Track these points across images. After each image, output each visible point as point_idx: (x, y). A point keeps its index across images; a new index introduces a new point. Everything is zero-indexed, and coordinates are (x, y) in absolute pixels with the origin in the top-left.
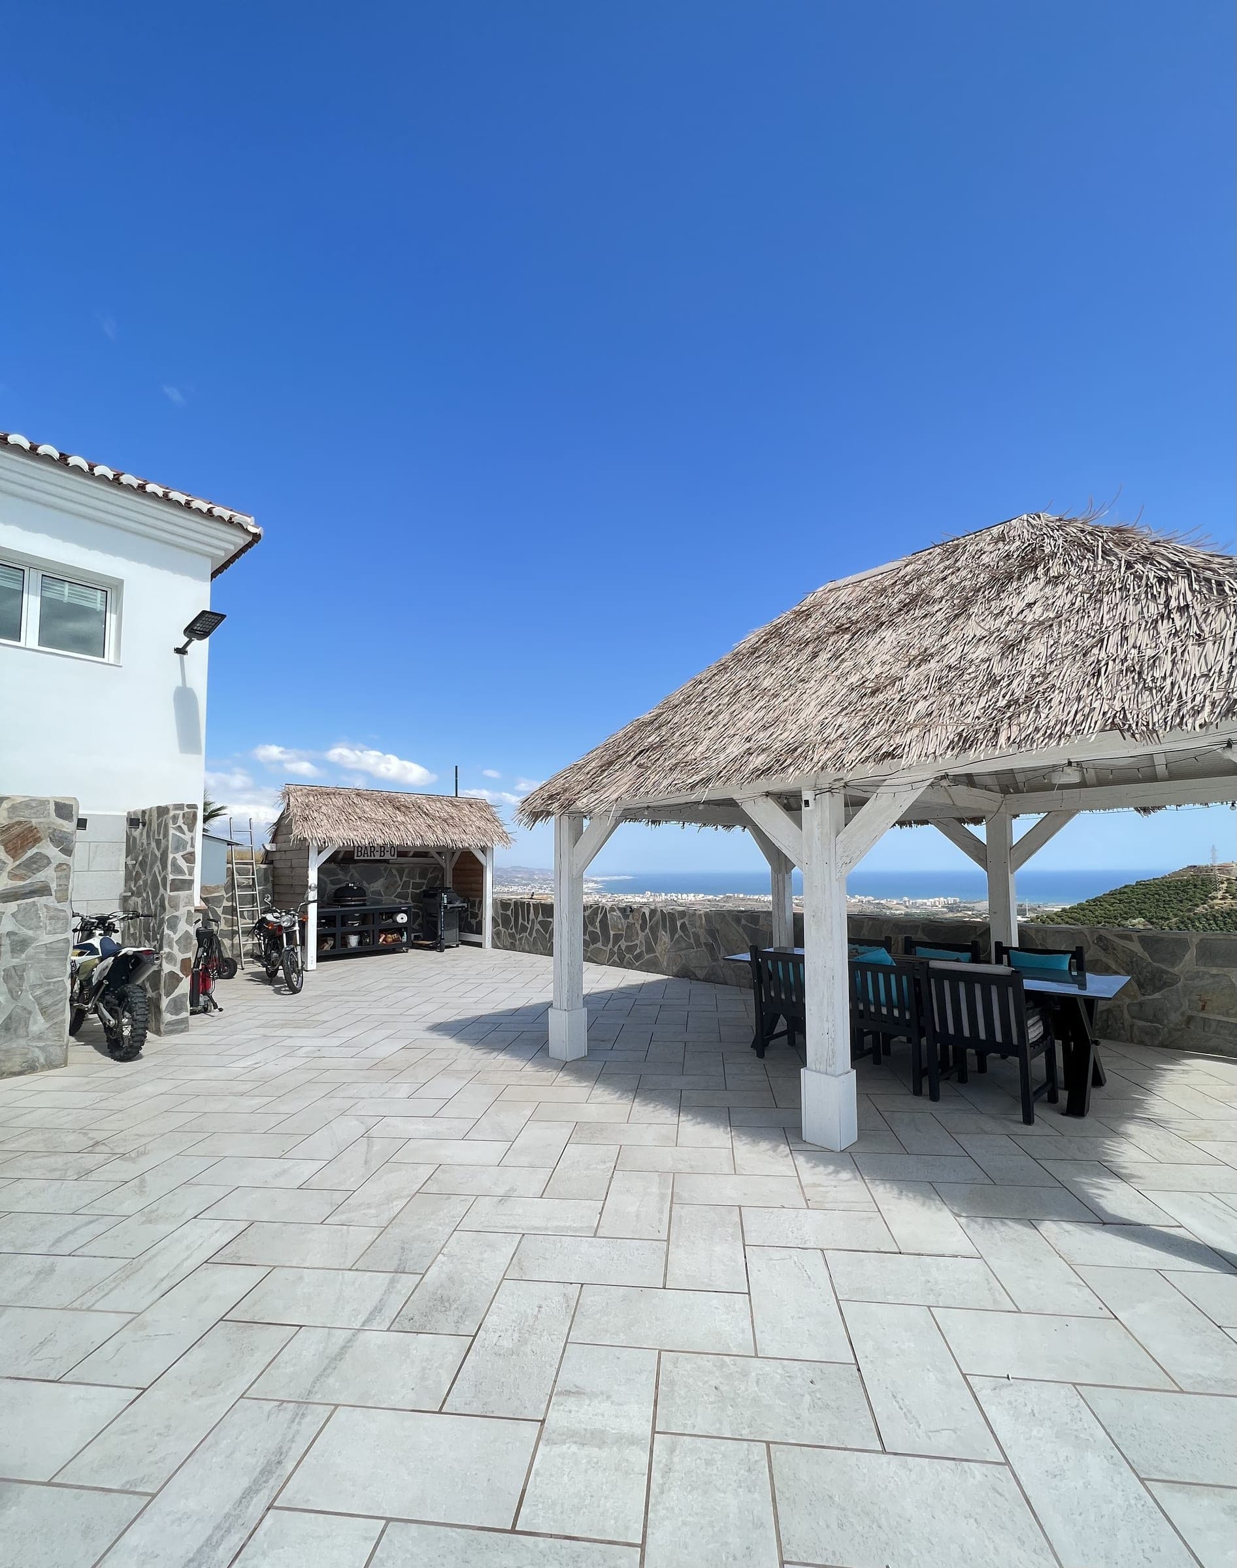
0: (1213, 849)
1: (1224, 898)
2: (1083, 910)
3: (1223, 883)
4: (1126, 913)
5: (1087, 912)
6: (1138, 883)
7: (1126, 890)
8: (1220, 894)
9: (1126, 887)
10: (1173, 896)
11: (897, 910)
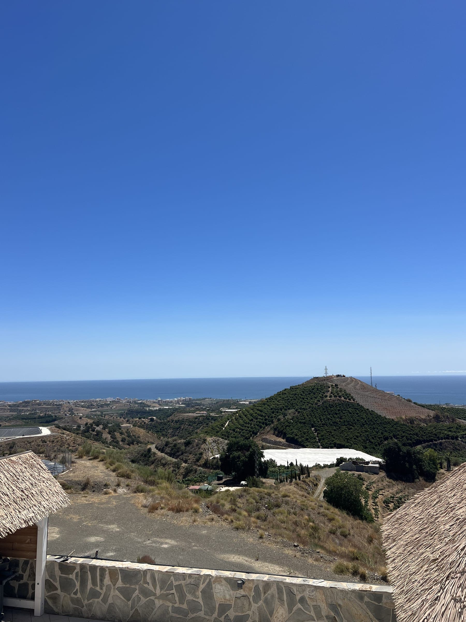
0: (326, 369)
1: (330, 397)
2: (264, 404)
3: (329, 388)
4: (286, 406)
5: (266, 406)
6: (291, 388)
7: (285, 392)
8: (328, 394)
9: (285, 390)
10: (308, 395)
11: (153, 407)
